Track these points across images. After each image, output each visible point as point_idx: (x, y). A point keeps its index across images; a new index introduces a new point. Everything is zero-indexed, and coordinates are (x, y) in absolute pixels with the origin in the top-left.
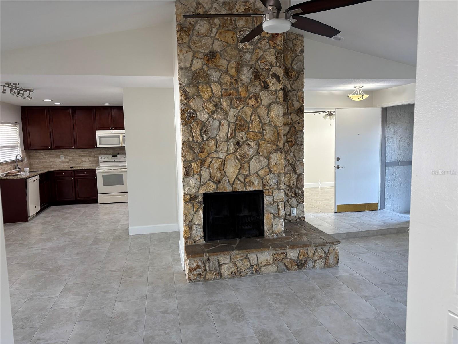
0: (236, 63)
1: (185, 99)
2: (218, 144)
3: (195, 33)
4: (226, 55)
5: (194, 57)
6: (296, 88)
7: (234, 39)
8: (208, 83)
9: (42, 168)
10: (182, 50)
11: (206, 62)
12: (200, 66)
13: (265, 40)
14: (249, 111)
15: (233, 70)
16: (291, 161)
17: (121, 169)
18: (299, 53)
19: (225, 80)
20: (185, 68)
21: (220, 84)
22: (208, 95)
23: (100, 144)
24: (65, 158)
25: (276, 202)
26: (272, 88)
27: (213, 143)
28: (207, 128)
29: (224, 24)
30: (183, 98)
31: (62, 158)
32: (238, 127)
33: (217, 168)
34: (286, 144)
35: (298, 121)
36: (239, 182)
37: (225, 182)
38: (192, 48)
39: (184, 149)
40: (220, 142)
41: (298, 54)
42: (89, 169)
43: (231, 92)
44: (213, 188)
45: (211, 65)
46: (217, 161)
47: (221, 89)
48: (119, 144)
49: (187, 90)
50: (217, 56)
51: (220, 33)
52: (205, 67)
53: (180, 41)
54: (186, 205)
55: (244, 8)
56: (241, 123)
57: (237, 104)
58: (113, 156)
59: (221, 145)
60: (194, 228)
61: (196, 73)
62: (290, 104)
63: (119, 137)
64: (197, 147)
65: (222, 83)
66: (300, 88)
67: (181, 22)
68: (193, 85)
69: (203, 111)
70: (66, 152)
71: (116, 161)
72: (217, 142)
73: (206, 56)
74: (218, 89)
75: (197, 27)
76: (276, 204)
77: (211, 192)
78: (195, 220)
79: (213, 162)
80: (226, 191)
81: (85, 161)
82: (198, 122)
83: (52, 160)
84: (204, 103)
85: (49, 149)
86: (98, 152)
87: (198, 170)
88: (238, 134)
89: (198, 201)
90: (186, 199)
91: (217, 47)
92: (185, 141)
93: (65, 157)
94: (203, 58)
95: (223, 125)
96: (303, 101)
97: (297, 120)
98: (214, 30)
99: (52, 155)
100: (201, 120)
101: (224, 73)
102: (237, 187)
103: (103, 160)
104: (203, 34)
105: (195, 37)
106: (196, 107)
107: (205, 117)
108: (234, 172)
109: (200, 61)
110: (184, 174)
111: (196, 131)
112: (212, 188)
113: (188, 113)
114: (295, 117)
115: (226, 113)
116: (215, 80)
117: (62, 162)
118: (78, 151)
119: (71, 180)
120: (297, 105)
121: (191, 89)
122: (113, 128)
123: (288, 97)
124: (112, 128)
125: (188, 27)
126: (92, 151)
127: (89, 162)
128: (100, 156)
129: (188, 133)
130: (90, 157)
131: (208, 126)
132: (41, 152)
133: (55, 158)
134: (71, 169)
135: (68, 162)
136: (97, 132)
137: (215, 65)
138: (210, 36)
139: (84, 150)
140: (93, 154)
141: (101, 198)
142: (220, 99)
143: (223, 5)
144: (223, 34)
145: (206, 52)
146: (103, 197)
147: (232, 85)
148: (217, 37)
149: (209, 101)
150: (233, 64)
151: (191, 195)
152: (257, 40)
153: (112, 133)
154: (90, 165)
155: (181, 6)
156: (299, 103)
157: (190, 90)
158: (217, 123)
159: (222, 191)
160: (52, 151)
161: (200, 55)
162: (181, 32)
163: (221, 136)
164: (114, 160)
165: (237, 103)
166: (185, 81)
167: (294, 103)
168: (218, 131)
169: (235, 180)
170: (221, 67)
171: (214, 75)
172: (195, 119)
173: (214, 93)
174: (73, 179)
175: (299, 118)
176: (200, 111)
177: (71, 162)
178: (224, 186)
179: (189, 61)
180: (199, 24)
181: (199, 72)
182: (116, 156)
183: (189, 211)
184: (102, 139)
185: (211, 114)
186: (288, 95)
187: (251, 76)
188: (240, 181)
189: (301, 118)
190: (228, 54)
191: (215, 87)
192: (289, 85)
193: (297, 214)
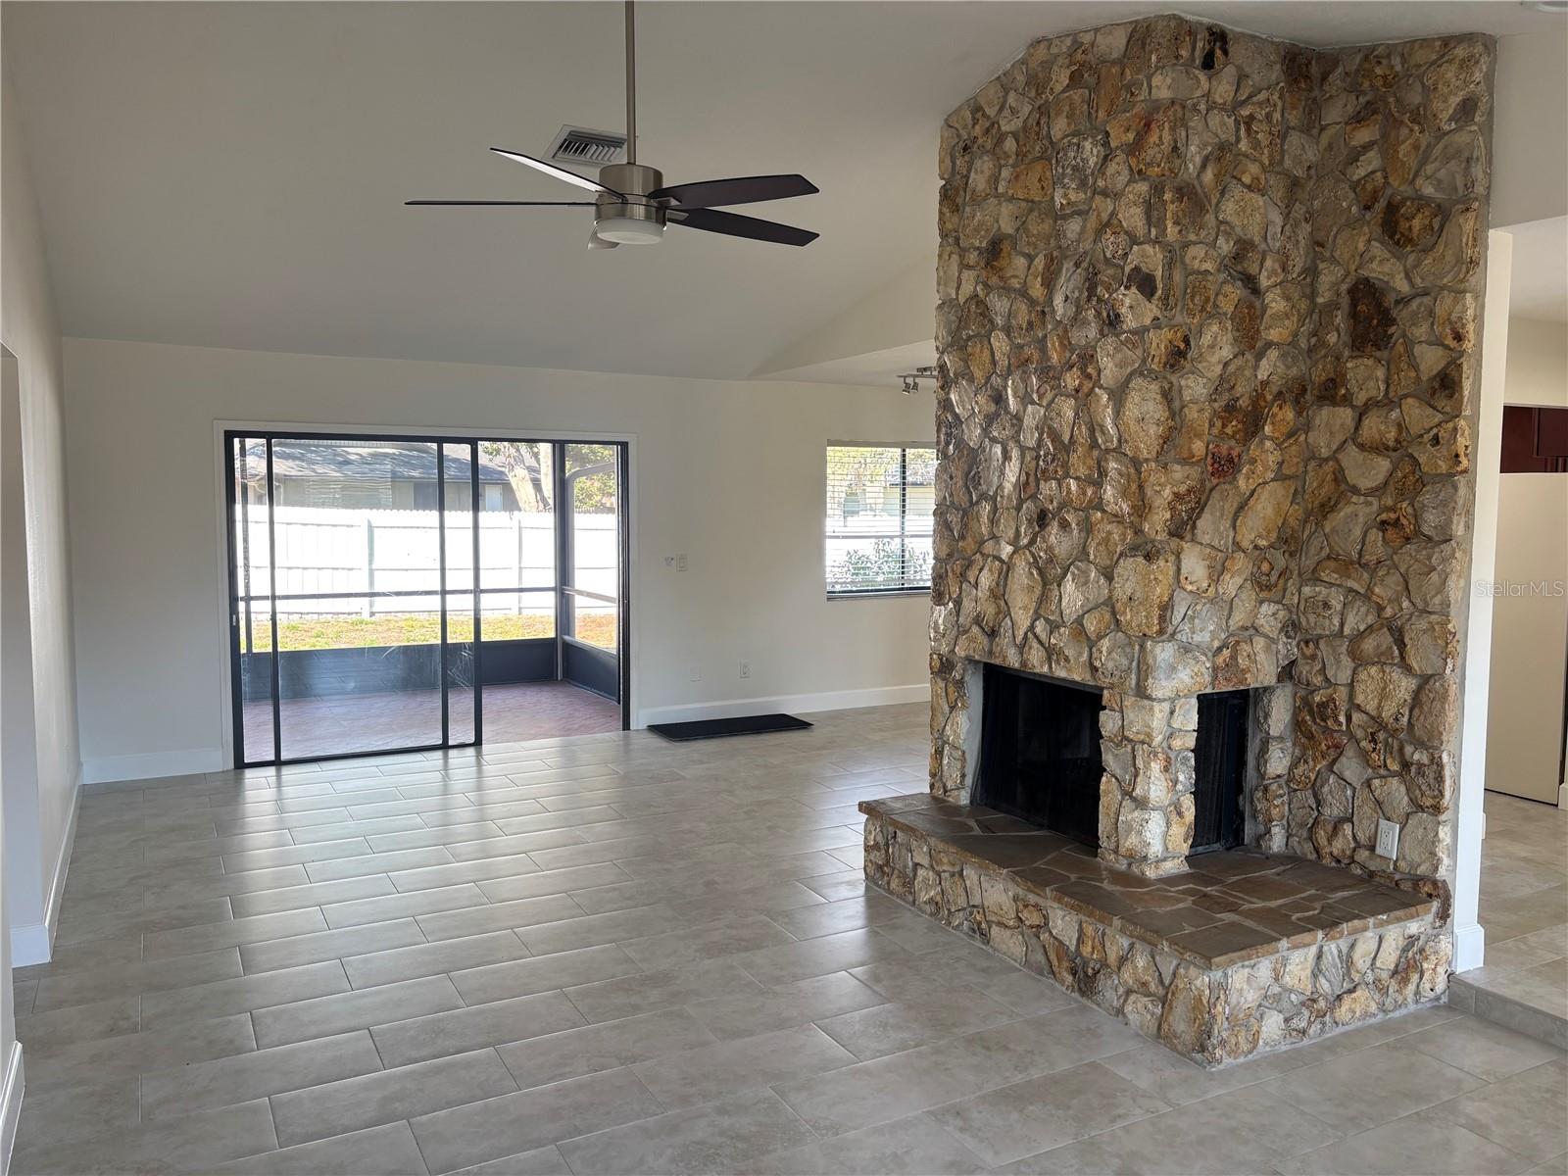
0: (1045, 259)
1: (943, 388)
2: (997, 514)
3: (968, 198)
4: (1026, 242)
5: (963, 266)
6: (1427, 284)
7: (1045, 185)
8: (986, 335)
10: (943, 252)
11: (983, 273)
12: (972, 288)
13: (1118, 159)
14: (1068, 409)
15: (1038, 282)
16: (1388, 612)
18: (1450, 120)
19: (1019, 317)
20: (946, 304)
21: (1009, 332)
22: (985, 369)
25: (1130, 741)
26: (1130, 322)
28: (978, 468)
32: (1043, 464)
33: (989, 589)
34: (1375, 535)
35: (1435, 431)
36: (1035, 644)
37: (1005, 636)
38: (960, 242)
40: (1001, 511)
41: (1446, 128)
43: (1029, 353)
44: (982, 646)
45: (993, 280)
46: (993, 566)
47: (1008, 348)
49: (947, 362)
50: (1005, 250)
51: (1018, 175)
52: (980, 290)
54: (934, 680)
55: (1068, 72)
57: (1037, 391)
59: (1004, 519)
61: (964, 310)
62: (1401, 356)
64: (959, 522)
65: (1012, 328)
66: (1445, 281)
68: (959, 346)
69: (974, 418)
72: (995, 510)
73: (983, 258)
74: (1004, 348)
75: (972, 178)
76: (1130, 746)
79: (986, 568)
80: (1007, 665)
88: (1042, 485)
90: (933, 665)
91: (1007, 223)
94: (978, 265)
95: (1010, 458)
96: (1459, 337)
97: (1427, 427)
98: (1005, 173)
100: (968, 446)
101: (1017, 299)
102: (1031, 660)
104: (982, 194)
105: (966, 208)
106: (961, 409)
107: (976, 436)
108: (1026, 608)
109: (973, 275)
113: (946, 427)
114: (1416, 414)
115: (1018, 419)
116: (999, 322)
120: (1430, 360)
121: (954, 358)
123: (1394, 327)
131: (980, 462)
137: (1001, 278)
138: (995, 196)
142: (1004, 379)
144: (1023, 177)
145: (985, 243)
147: (1032, 329)
148: (1009, 192)
150: (1039, 263)
151: (942, 655)
152: (1098, 167)
156: (1440, 351)
157: (952, 362)
158: (999, 452)
161: (973, 256)
163: (1006, 491)
165: (1036, 386)
167: (1417, 350)
168: (1000, 478)
169: (1027, 633)
170: (1012, 280)
171: (999, 305)
173: (996, 360)
175: (1439, 417)
176: (968, 417)
178: (1003, 649)
179: (953, 281)
183: (939, 701)
185: (986, 424)
186: (1395, 319)
187: (1077, 294)
188: (1039, 641)
189: (1447, 417)
190: (1030, 238)
191: (999, 344)
192: (1402, 275)
193: (1401, 856)
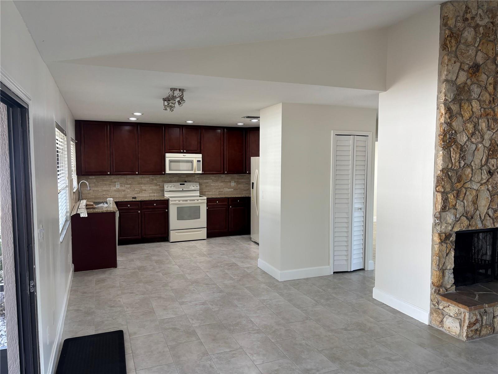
0: (494, 79)
1: (449, 118)
2: (474, 172)
3: (462, 41)
4: (486, 70)
5: (461, 69)
8: (469, 101)
9: (93, 198)
10: (451, 59)
11: (470, 75)
12: (465, 79)
15: (491, 87)
17: (198, 200)
19: (484, 97)
20: (451, 81)
21: (479, 101)
22: (470, 114)
23: (170, 170)
24: (121, 186)
27: (469, 170)
28: (465, 153)
29: (487, 33)
30: (447, 117)
31: (118, 186)
32: (491, 153)
33: (472, 201)
36: (488, 218)
37: (477, 217)
38: (459, 58)
39: (443, 177)
40: (475, 170)
42: (159, 199)
43: (489, 111)
44: (467, 224)
45: (474, 79)
46: (471, 192)
47: (480, 108)
48: (192, 170)
49: (452, 107)
50: (479, 69)
51: (483, 44)
52: (469, 82)
53: (450, 49)
54: (441, 245)
56: (494, 148)
57: (494, 126)
58: (181, 184)
59: (476, 173)
60: (447, 273)
61: (460, 88)
63: (192, 162)
64: (455, 175)
65: (481, 100)
67: (451, 26)
68: (457, 102)
69: (462, 132)
70: (123, 179)
71: (184, 190)
72: (472, 170)
73: (471, 69)
74: (478, 107)
75: (465, 34)
77: (464, 229)
78: (447, 264)
79: (468, 193)
80: (478, 228)
81: (145, 190)
82: (457, 146)
83: (105, 189)
84: (465, 124)
85: (108, 175)
86: (161, 179)
87: (454, 204)
88: (490, 160)
89: (451, 240)
90: (441, 238)
91: (480, 59)
92: (445, 167)
93: (121, 184)
94: (468, 71)
95: (478, 150)
98: (478, 39)
99: (105, 182)
100: (459, 144)
101: (484, 90)
102: (487, 224)
103: (170, 189)
104: (469, 43)
105: (462, 45)
106: (458, 128)
107: (464, 140)
108: (486, 206)
109: (465, 74)
110: (442, 207)
111: (455, 156)
112: (465, 225)
113: (449, 135)
115: (483, 136)
116: (475, 97)
117: (117, 191)
118: (138, 178)
119: (137, 213)
121: (456, 106)
122: (185, 151)
124: (183, 151)
125: (457, 33)
126: (154, 178)
127: (150, 192)
128: (165, 184)
129: (448, 158)
130: (152, 185)
131: (466, 150)
132: (91, 179)
133: (110, 186)
134: (134, 200)
135: (124, 191)
136: (167, 155)
137: (477, 80)
138: (474, 46)
139: (144, 176)
140: (155, 181)
141: (173, 236)
142: (478, 119)
143: (487, 12)
144: (485, 45)
145: (471, 64)
146: (177, 234)
147: (490, 103)
148: (480, 48)
149: (469, 121)
150: (491, 80)
151: (447, 233)
153: (185, 157)
154: (151, 195)
155: (452, 8)
157: (455, 108)
158: (474, 147)
159: (474, 228)
160: (106, 177)
161: (466, 67)
162: (451, 38)
163: (476, 163)
164: (183, 189)
165: (494, 124)
166: (451, 96)
168: (473, 157)
169: (485, 215)
170: (482, 82)
171: (476, 90)
172: (455, 141)
173: (474, 111)
174: (139, 212)
176: (461, 132)
177: (129, 191)
178: (475, 223)
179: (456, 74)
180: (467, 31)
181: (464, 87)
182: (184, 184)
183: (443, 252)
184: (172, 164)
185: (470, 136)
188: (490, 216)
190: (488, 69)
191: (476, 105)
